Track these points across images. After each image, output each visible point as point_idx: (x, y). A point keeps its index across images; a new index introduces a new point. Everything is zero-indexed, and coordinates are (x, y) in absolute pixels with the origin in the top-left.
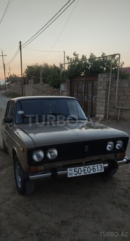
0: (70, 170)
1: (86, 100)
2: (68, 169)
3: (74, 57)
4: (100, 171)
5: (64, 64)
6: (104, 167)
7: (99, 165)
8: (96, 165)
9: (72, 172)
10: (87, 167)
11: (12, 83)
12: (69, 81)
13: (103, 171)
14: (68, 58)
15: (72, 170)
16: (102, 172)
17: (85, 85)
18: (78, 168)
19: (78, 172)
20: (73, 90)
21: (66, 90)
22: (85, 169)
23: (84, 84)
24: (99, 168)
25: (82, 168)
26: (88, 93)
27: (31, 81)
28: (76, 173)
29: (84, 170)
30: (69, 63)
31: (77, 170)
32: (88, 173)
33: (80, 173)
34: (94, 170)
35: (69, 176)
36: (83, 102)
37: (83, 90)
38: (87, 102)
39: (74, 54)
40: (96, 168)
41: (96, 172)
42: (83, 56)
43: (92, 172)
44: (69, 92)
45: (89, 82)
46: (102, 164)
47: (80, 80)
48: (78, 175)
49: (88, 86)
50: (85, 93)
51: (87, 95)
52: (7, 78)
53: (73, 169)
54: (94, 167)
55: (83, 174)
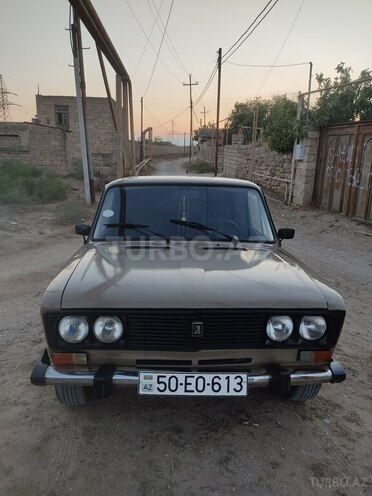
0: (145, 378)
1: (354, 184)
2: (142, 375)
3: (339, 75)
4: (232, 393)
5: (309, 93)
6: (249, 385)
7: (232, 376)
8: (223, 376)
9: (149, 383)
10: (197, 376)
11: (202, 142)
12: (316, 135)
13: (244, 393)
14: (320, 79)
15: (151, 378)
16: (242, 397)
17: (356, 145)
18: (168, 376)
19: (167, 386)
20: (325, 159)
21: (306, 159)
22: (189, 380)
23: (353, 142)
24: (232, 385)
25: (181, 377)
26: (360, 165)
27: (238, 137)
28: (162, 387)
29: (186, 384)
30: (321, 91)
31: (166, 380)
32: (196, 393)
33: (173, 388)
34: (216, 387)
35: (141, 392)
36: (347, 190)
37: (349, 159)
38: (357, 189)
39: (340, 69)
40: (223, 383)
41: (223, 392)
42: (364, 73)
43: (208, 392)
44: (314, 164)
45: (367, 138)
46: (244, 376)
47: (344, 132)
48: (167, 392)
49: (363, 148)
50: (353, 167)
51: (359, 172)
52: (196, 132)
53: (155, 376)
54: (216, 380)
55: (181, 392)
